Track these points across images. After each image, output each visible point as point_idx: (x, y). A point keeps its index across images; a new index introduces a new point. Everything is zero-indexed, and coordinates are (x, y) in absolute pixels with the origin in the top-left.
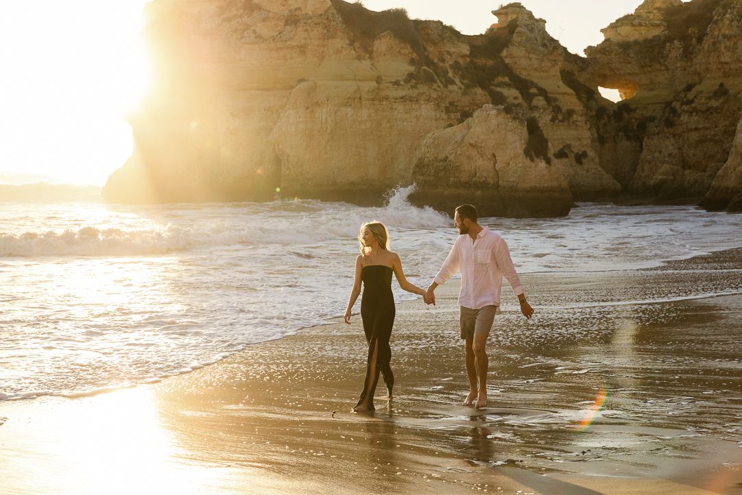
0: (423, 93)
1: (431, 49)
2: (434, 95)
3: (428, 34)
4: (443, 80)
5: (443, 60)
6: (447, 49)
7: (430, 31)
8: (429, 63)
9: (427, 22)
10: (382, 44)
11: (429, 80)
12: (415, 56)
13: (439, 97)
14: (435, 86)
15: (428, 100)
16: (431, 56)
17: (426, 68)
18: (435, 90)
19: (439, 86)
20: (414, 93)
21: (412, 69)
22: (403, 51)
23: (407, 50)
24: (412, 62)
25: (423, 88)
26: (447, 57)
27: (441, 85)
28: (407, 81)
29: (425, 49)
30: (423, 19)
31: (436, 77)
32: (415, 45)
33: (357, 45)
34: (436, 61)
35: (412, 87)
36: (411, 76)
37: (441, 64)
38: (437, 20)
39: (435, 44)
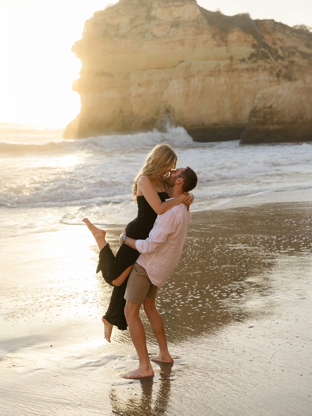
0: (261, 66)
1: (267, 37)
2: (268, 66)
3: (265, 28)
4: (275, 56)
5: (275, 44)
6: (278, 36)
7: (266, 26)
8: (265, 46)
9: (264, 21)
10: (233, 36)
11: (265, 57)
12: (256, 42)
13: (271, 67)
14: (269, 60)
15: (265, 69)
16: (267, 42)
17: (263, 49)
18: (269, 63)
19: (272, 61)
20: (255, 65)
21: (254, 50)
22: (248, 40)
23: (251, 38)
24: (254, 46)
25: (261, 62)
26: (278, 42)
27: (273, 60)
28: (250, 58)
29: (263, 38)
30: (261, 19)
31: (270, 55)
32: (255, 35)
33: (217, 37)
34: (270, 44)
35: (254, 62)
36: (253, 55)
37: (273, 47)
38: (271, 19)
39: (269, 34)
